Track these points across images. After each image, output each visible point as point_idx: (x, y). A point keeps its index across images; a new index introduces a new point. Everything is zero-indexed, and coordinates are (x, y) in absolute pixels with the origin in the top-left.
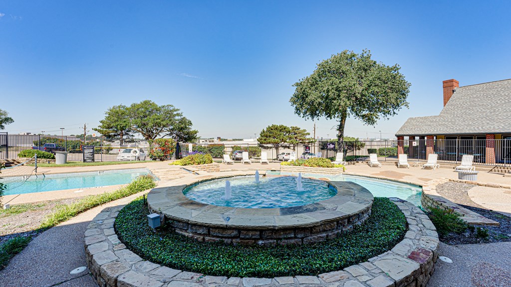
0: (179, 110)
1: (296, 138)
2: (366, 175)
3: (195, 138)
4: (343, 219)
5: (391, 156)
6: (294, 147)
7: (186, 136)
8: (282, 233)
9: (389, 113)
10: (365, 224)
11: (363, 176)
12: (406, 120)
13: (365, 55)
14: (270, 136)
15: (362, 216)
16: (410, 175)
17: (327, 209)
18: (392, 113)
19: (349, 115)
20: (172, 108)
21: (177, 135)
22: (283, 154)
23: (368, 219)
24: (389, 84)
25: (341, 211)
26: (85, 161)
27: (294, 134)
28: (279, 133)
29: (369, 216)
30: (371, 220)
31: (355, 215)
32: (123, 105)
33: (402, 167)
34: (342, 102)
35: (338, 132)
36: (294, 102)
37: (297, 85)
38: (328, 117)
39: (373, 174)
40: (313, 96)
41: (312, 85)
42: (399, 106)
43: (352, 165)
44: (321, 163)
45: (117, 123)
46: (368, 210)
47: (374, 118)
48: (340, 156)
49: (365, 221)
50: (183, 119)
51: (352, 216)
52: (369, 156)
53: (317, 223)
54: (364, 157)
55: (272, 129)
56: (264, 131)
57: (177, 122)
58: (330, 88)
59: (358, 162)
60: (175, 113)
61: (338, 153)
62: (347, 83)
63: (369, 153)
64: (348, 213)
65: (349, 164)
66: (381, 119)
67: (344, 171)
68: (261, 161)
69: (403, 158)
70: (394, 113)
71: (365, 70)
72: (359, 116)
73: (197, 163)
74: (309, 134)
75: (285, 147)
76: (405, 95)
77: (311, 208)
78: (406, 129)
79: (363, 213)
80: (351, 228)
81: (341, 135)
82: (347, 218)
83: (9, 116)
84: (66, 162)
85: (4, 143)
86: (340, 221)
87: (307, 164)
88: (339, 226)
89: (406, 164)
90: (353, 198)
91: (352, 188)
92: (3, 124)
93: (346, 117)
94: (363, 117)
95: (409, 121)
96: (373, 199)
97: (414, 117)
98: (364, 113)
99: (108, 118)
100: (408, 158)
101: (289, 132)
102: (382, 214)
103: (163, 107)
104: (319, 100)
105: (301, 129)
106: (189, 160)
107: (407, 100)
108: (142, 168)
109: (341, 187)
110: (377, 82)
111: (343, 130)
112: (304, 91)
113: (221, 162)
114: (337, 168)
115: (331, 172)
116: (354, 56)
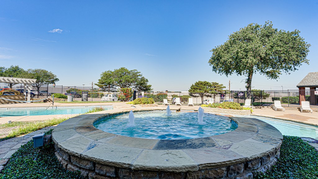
0: (140, 72)
1: (215, 90)
2: (271, 117)
3: (150, 90)
4: (237, 163)
5: (293, 103)
6: (214, 96)
7: (145, 89)
8: (142, 175)
9: (290, 68)
10: (273, 171)
11: (268, 117)
12: (307, 75)
13: (267, 25)
14: (197, 89)
15: (266, 160)
16: (314, 118)
17: (217, 146)
18: (293, 69)
19: (255, 71)
20: (136, 72)
21: (139, 88)
22: (206, 100)
23: (277, 163)
24: (291, 45)
25: (236, 151)
26: (82, 100)
27: (214, 87)
28: (203, 86)
29: (278, 160)
30: (280, 166)
31: (255, 159)
32: (110, 70)
33: (304, 111)
34: (249, 60)
35: (246, 84)
36: (212, 63)
37: (214, 50)
38: (238, 74)
39: (277, 116)
40: (226, 57)
41: (225, 50)
42: (299, 63)
43: (259, 109)
44: (231, 106)
45: (106, 80)
46: (276, 152)
47: (277, 73)
48: (248, 102)
49: (272, 167)
50: (142, 78)
51: (250, 161)
52: (273, 103)
53: (194, 167)
54: (269, 103)
55: (198, 84)
56: (193, 86)
57: (140, 80)
58: (239, 50)
59: (263, 107)
60: (138, 74)
61: (247, 100)
62: (253, 46)
63: (273, 101)
64: (245, 156)
65: (256, 108)
66: (283, 74)
67: (251, 113)
68: (188, 104)
69: (305, 105)
70: (295, 69)
71: (268, 36)
72: (263, 72)
73: (143, 103)
74: (225, 87)
75: (208, 96)
76: (305, 54)
77: (197, 143)
78: (306, 81)
79: (268, 156)
80: (250, 176)
81: (249, 86)
82: (243, 162)
83: (57, 78)
84: (72, 101)
85: (46, 90)
86: (232, 167)
87: (221, 106)
88: (231, 174)
89: (310, 109)
90: (255, 135)
91: (256, 124)
92: (55, 82)
93: (253, 73)
94: (267, 73)
95: (310, 75)
96: (282, 138)
97: (314, 72)
98: (268, 70)
99: (102, 78)
100: (310, 105)
101: (211, 86)
102: (296, 159)
103: (132, 71)
104: (230, 60)
105: (219, 84)
106: (138, 101)
107: (307, 58)
108: (110, 105)
109: (243, 122)
110: (280, 43)
111: (250, 83)
112: (219, 54)
113: (162, 104)
114: (245, 110)
115: (240, 113)
116: (258, 26)
